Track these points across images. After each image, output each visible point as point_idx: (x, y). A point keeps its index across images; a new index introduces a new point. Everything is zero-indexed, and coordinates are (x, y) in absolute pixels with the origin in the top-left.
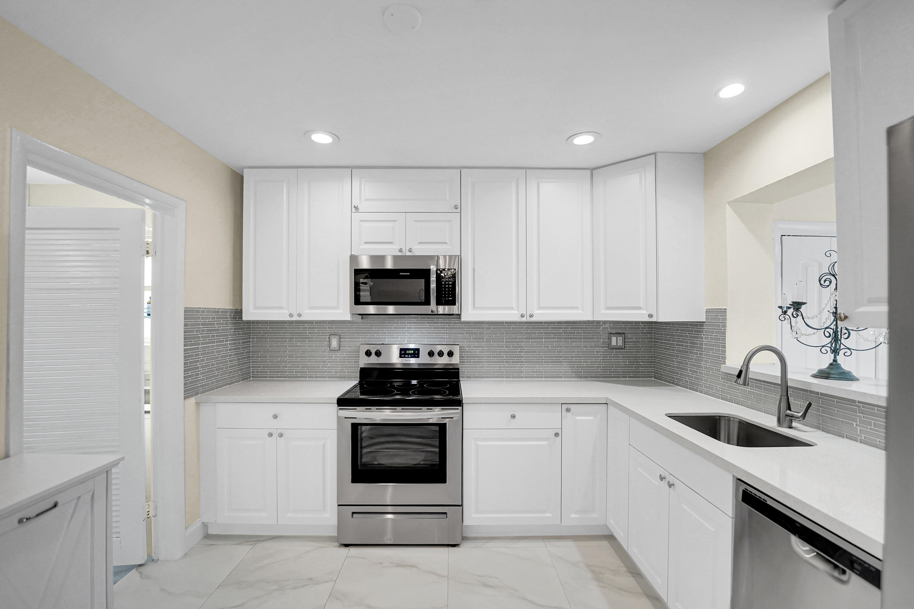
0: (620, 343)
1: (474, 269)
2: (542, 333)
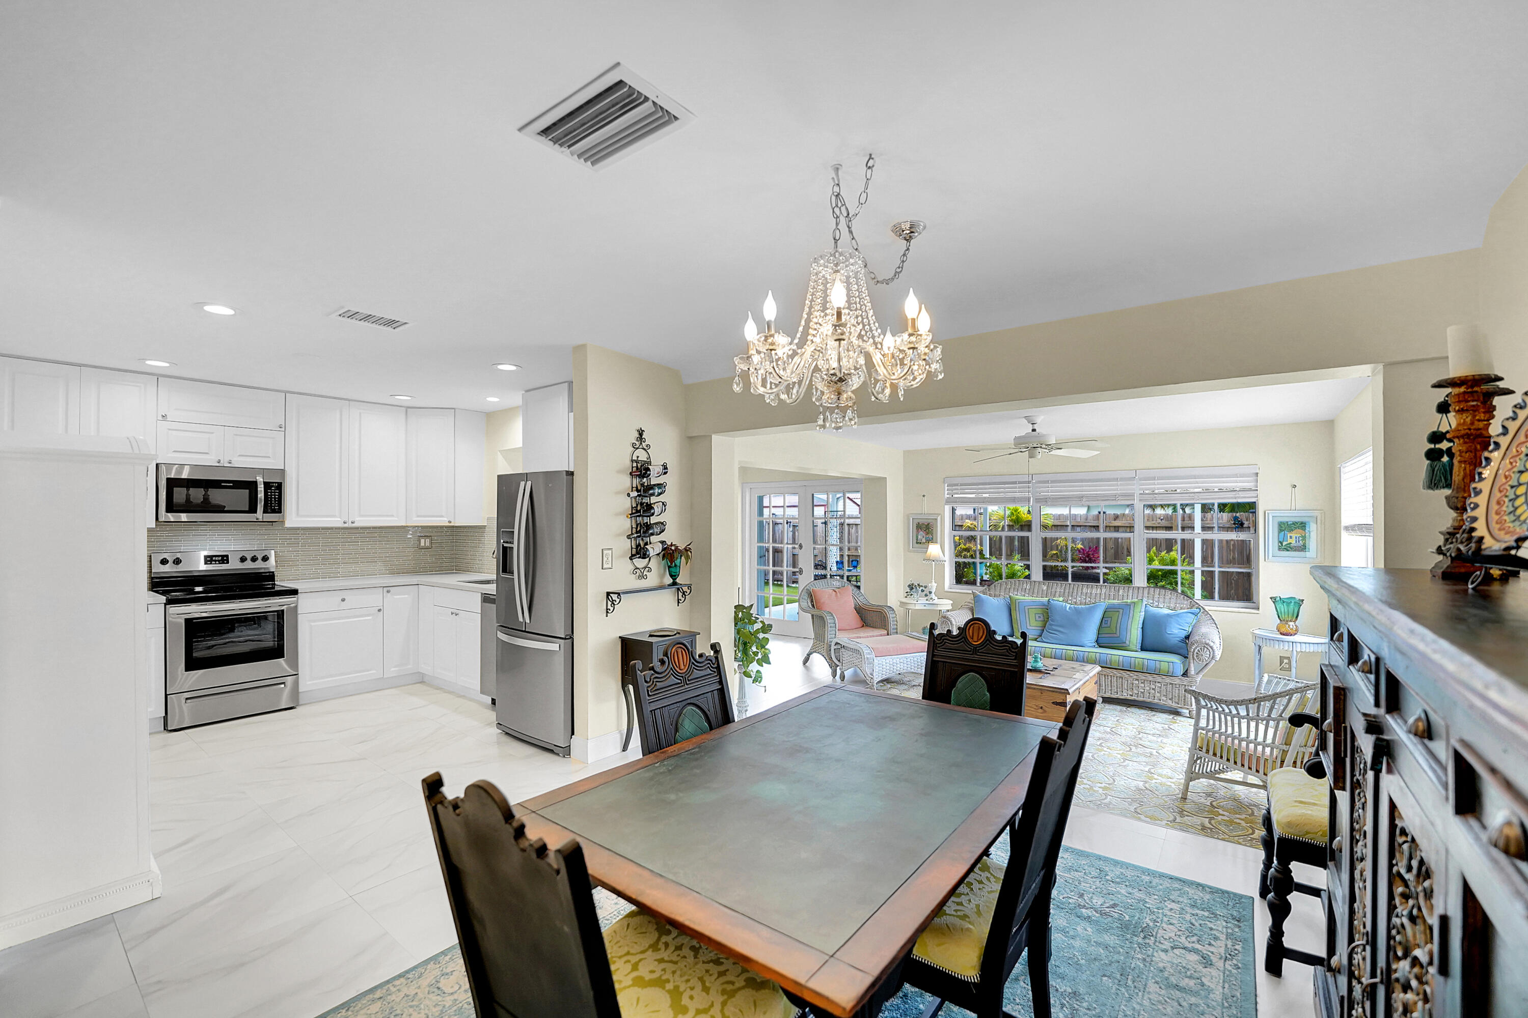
0: (428, 544)
1: (298, 482)
2: (358, 537)
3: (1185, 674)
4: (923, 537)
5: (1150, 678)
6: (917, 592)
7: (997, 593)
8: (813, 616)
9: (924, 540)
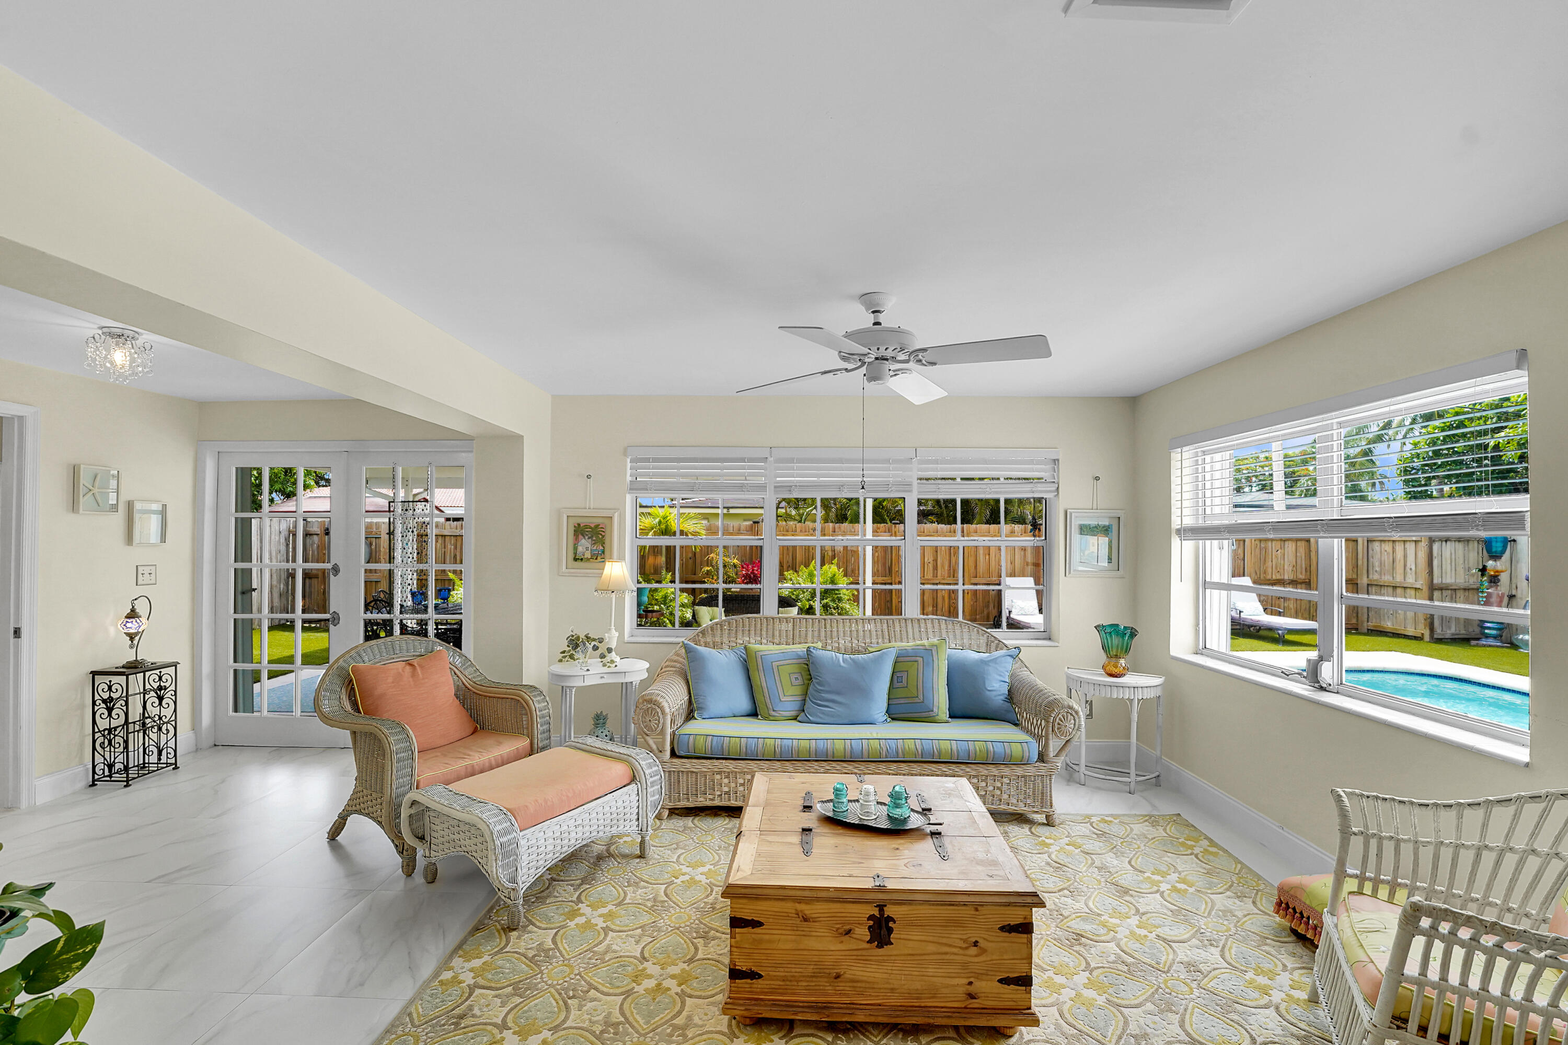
3: (1042, 758)
4: (587, 549)
5: (994, 771)
6: (584, 652)
7: (718, 639)
8: (354, 733)
9: (588, 555)
